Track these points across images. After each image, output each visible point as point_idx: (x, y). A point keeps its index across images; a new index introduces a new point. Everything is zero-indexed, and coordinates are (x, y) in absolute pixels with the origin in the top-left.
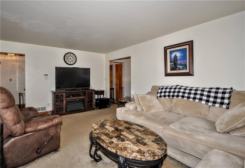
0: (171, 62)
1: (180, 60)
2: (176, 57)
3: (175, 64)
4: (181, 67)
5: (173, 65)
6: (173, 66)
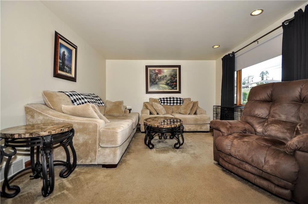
0: (60, 58)
2: (64, 54)
3: (63, 64)
4: (67, 69)
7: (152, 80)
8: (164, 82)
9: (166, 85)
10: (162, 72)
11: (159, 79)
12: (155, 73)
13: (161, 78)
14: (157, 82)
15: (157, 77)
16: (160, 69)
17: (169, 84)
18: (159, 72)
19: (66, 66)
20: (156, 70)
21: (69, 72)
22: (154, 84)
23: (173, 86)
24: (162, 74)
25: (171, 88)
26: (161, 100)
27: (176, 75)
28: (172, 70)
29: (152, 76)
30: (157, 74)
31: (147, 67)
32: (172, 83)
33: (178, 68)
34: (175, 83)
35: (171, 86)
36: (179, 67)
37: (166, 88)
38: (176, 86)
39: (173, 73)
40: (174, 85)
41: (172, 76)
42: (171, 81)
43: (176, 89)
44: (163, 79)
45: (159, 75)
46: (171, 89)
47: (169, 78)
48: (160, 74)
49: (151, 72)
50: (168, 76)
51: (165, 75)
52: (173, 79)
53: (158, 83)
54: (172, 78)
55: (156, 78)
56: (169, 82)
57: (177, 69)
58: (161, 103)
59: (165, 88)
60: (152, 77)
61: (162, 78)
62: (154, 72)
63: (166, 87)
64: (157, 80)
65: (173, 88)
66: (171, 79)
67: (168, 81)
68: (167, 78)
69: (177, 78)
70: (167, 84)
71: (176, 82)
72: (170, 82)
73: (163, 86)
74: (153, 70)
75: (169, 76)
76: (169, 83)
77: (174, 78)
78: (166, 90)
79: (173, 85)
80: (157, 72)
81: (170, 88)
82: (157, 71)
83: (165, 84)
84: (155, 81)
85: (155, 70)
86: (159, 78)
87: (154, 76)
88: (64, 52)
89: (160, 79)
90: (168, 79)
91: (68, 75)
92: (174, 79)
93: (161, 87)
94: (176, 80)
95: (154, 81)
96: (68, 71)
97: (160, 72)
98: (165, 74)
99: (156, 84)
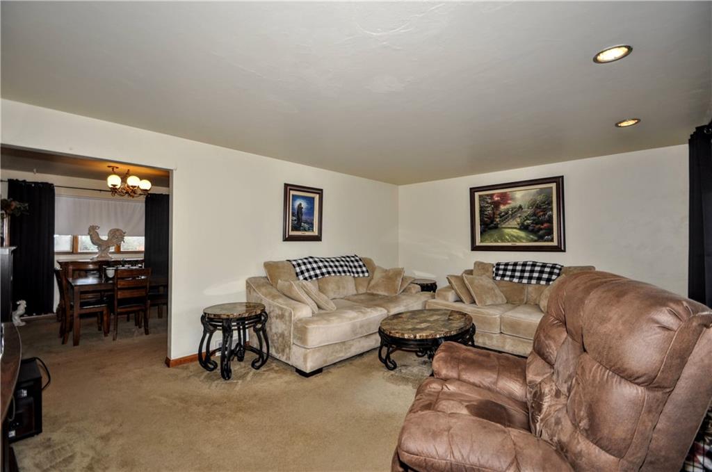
0: (293, 215)
1: (306, 214)
2: (300, 207)
3: (299, 220)
4: (306, 226)
5: (295, 220)
6: (296, 222)
7: (486, 219)
8: (514, 223)
9: (520, 229)
10: (511, 199)
11: (503, 216)
12: (491, 203)
13: (507, 213)
14: (498, 224)
15: (498, 212)
16: (506, 193)
17: (530, 228)
18: (502, 199)
19: (304, 223)
20: (494, 197)
21: (309, 229)
22: (491, 229)
23: (541, 232)
24: (509, 203)
25: (536, 238)
26: (498, 269)
27: (550, 203)
28: (537, 192)
29: (486, 211)
30: (496, 205)
31: (473, 191)
32: (537, 224)
33: (555, 184)
34: (545, 225)
35: (533, 232)
36: (559, 181)
37: (521, 237)
38: (550, 232)
39: (540, 198)
40: (545, 229)
41: (538, 207)
42: (534, 220)
43: (552, 240)
44: (513, 216)
45: (503, 208)
46: (536, 241)
47: (529, 211)
48: (504, 204)
49: (484, 201)
50: (527, 206)
51: (518, 206)
52: (541, 213)
53: (499, 226)
54: (539, 210)
55: (494, 213)
56: (528, 222)
57: (551, 188)
58: (497, 275)
59: (519, 239)
60: (486, 213)
61: (510, 212)
62: (489, 201)
63: (522, 234)
64: (497, 220)
65: (541, 238)
66: (534, 214)
67: (528, 219)
68: (525, 212)
69: (552, 209)
70: (524, 228)
71: (550, 220)
72: (532, 223)
73: (512, 233)
74: (488, 195)
75: (528, 208)
76: (528, 225)
77: (545, 211)
78: (521, 242)
79: (541, 229)
80: (496, 199)
81: (532, 236)
82: (498, 197)
83: (518, 226)
84: (492, 222)
85: (492, 196)
86: (503, 214)
87: (489, 211)
88: (301, 204)
89: (506, 216)
90: (526, 215)
91: (307, 233)
92: (544, 215)
93: (508, 235)
94: (551, 217)
95: (489, 221)
96: (307, 229)
97: (505, 198)
98: (517, 204)
99: (496, 227)
